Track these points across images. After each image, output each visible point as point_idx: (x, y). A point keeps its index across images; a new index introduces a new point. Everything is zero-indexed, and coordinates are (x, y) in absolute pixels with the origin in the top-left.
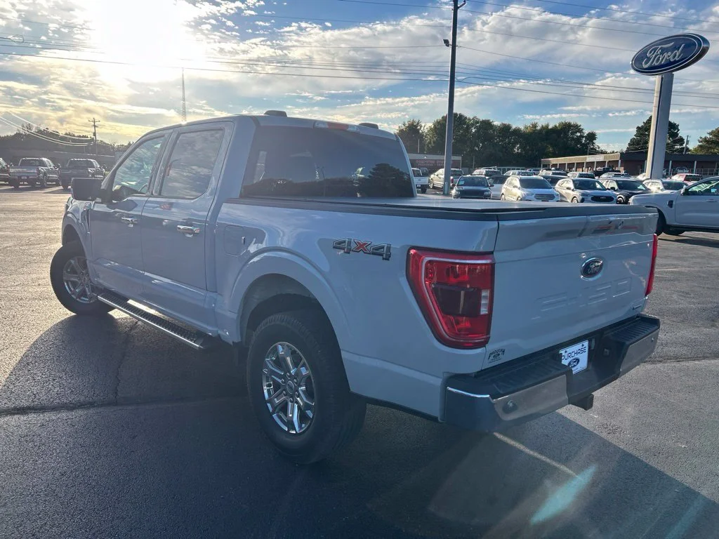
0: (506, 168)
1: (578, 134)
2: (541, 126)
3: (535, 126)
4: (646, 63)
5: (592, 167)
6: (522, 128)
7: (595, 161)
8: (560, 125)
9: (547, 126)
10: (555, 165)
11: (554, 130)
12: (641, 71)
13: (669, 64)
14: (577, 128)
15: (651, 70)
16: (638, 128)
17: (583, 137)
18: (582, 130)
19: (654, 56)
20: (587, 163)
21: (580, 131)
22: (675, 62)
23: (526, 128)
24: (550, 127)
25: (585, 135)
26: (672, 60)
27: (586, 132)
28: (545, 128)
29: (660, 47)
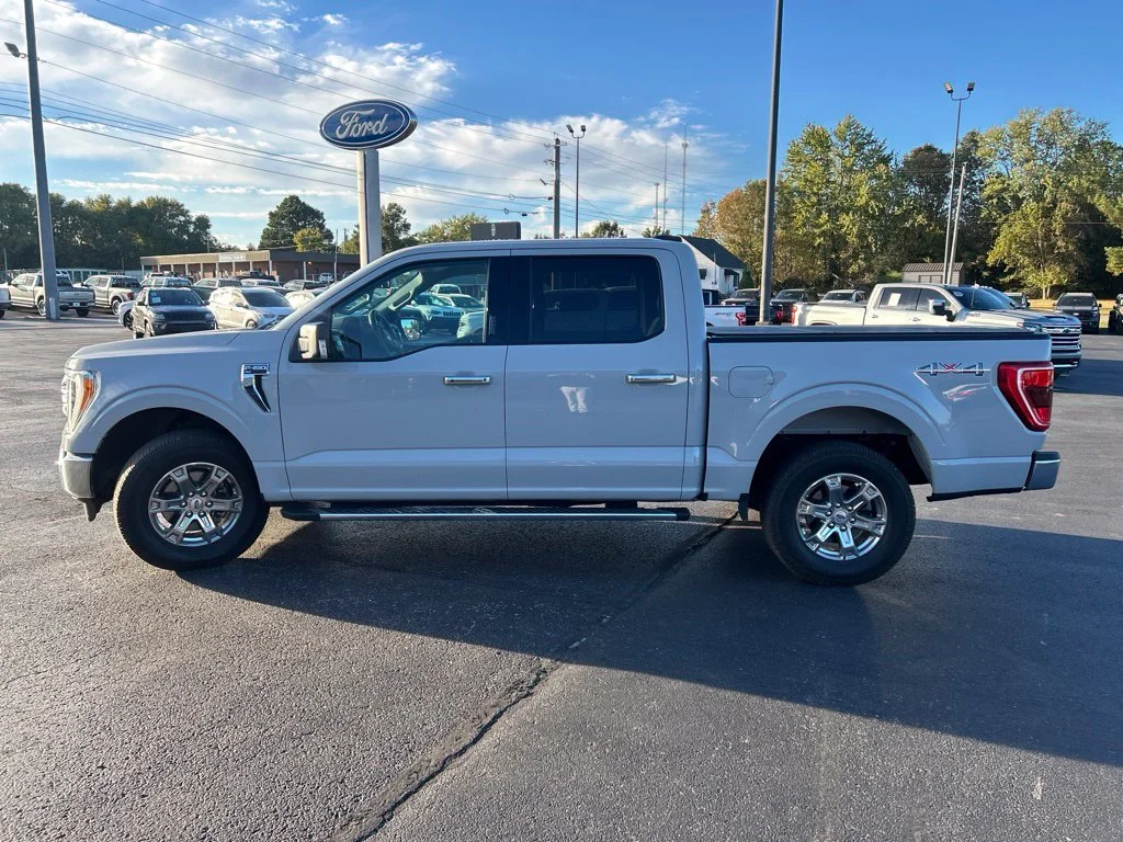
0: (90, 270)
1: (182, 219)
2: (116, 200)
3: (106, 200)
4: (341, 132)
5: (230, 270)
6: (83, 201)
7: (233, 261)
8: (149, 200)
9: (129, 202)
10: (167, 267)
11: (141, 209)
12: (334, 141)
13: (370, 137)
14: (178, 209)
15: (349, 143)
16: (271, 214)
17: (190, 223)
18: (187, 211)
19: (350, 123)
20: (221, 264)
21: (184, 213)
22: (378, 136)
23: (90, 202)
24: (134, 204)
25: (193, 220)
26: (375, 133)
27: (194, 215)
28: (125, 205)
29: (357, 113)
